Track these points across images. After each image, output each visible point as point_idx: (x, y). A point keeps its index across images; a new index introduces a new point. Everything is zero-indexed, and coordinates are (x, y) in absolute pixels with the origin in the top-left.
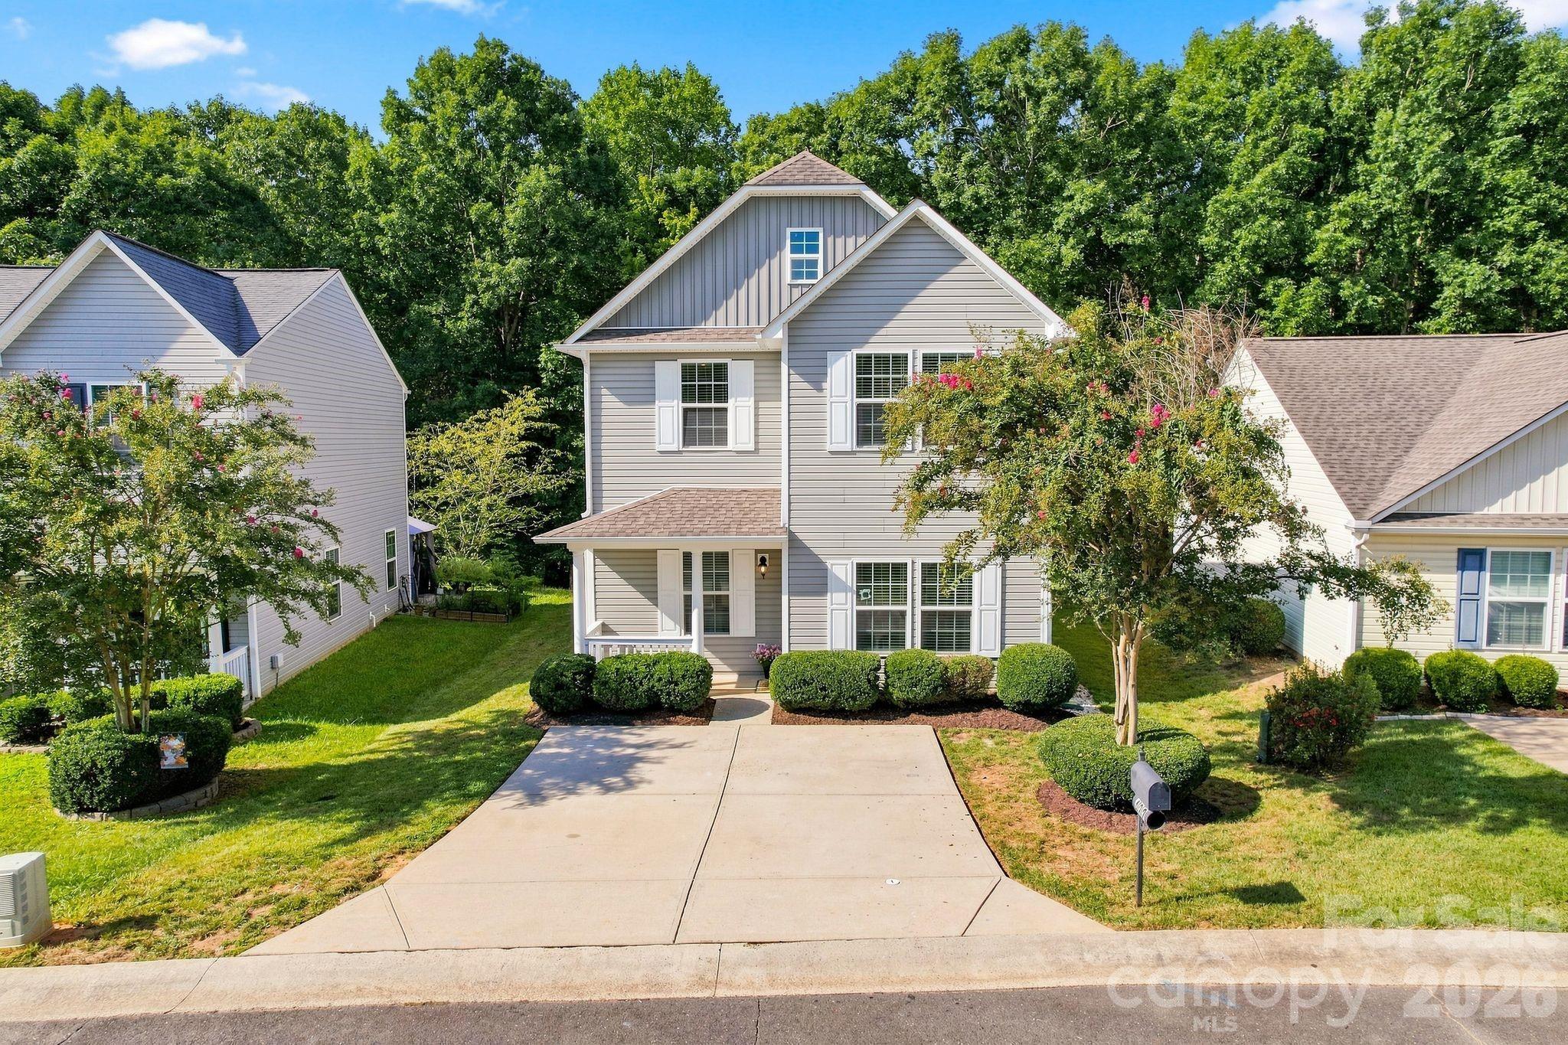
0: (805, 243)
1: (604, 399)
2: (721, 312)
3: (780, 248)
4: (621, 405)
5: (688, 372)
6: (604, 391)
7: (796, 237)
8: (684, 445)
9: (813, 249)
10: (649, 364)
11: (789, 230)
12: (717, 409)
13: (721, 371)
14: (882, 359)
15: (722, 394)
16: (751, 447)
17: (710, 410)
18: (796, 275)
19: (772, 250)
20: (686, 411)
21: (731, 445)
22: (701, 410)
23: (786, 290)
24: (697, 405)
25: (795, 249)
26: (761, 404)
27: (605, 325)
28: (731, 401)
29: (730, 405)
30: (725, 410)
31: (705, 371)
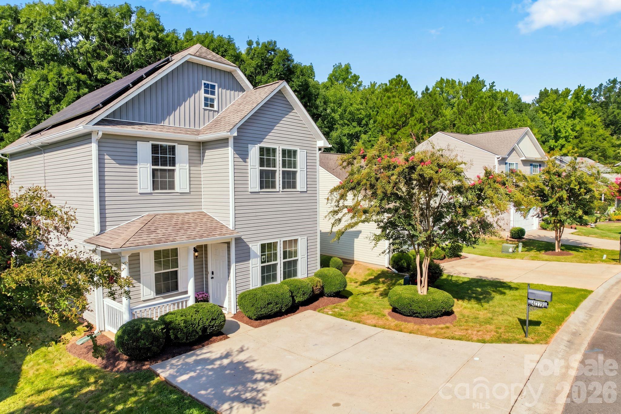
0: (209, 89)
1: (106, 161)
2: (172, 117)
3: (199, 89)
4: (118, 166)
5: (155, 149)
6: (106, 157)
7: (206, 86)
8: (153, 189)
9: (213, 93)
10: (134, 143)
11: (203, 82)
12: (169, 170)
13: (172, 149)
14: (268, 149)
15: (173, 162)
16: (187, 191)
17: (165, 170)
18: (206, 105)
19: (196, 90)
20: (154, 170)
21: (177, 189)
22: (161, 170)
23: (202, 111)
24: (160, 167)
25: (206, 92)
26: (192, 168)
27: (107, 116)
28: (177, 165)
29: (177, 167)
30: (173, 170)
31: (164, 149)
